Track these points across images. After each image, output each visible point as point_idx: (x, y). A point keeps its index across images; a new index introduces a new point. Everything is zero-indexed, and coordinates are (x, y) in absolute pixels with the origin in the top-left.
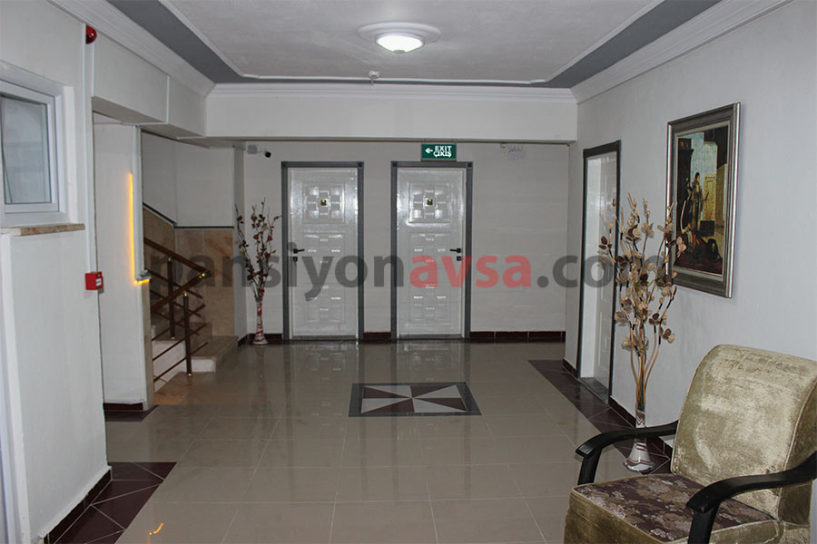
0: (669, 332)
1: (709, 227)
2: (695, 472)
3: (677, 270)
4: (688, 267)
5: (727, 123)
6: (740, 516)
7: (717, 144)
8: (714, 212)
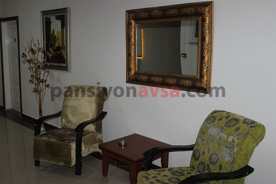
0: (48, 85)
1: (59, 48)
2: (69, 125)
3: (49, 64)
4: (52, 62)
5: (65, 14)
6: (86, 133)
7: (61, 20)
8: (61, 43)
